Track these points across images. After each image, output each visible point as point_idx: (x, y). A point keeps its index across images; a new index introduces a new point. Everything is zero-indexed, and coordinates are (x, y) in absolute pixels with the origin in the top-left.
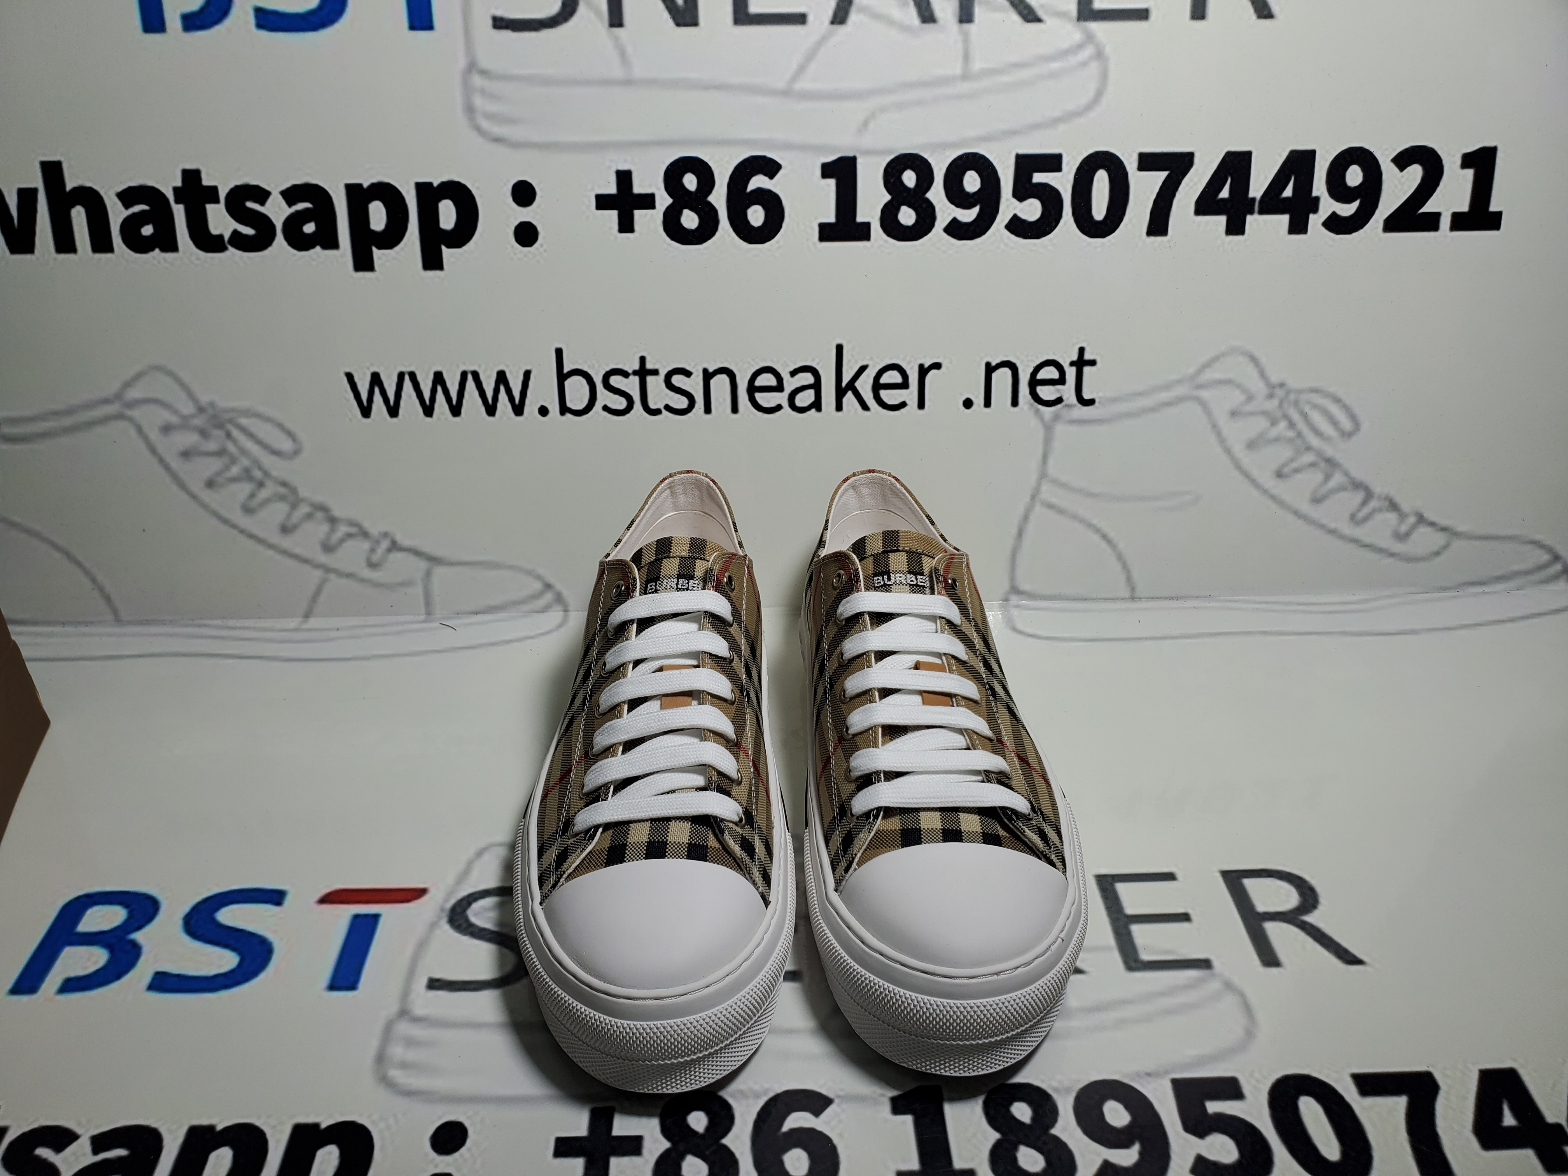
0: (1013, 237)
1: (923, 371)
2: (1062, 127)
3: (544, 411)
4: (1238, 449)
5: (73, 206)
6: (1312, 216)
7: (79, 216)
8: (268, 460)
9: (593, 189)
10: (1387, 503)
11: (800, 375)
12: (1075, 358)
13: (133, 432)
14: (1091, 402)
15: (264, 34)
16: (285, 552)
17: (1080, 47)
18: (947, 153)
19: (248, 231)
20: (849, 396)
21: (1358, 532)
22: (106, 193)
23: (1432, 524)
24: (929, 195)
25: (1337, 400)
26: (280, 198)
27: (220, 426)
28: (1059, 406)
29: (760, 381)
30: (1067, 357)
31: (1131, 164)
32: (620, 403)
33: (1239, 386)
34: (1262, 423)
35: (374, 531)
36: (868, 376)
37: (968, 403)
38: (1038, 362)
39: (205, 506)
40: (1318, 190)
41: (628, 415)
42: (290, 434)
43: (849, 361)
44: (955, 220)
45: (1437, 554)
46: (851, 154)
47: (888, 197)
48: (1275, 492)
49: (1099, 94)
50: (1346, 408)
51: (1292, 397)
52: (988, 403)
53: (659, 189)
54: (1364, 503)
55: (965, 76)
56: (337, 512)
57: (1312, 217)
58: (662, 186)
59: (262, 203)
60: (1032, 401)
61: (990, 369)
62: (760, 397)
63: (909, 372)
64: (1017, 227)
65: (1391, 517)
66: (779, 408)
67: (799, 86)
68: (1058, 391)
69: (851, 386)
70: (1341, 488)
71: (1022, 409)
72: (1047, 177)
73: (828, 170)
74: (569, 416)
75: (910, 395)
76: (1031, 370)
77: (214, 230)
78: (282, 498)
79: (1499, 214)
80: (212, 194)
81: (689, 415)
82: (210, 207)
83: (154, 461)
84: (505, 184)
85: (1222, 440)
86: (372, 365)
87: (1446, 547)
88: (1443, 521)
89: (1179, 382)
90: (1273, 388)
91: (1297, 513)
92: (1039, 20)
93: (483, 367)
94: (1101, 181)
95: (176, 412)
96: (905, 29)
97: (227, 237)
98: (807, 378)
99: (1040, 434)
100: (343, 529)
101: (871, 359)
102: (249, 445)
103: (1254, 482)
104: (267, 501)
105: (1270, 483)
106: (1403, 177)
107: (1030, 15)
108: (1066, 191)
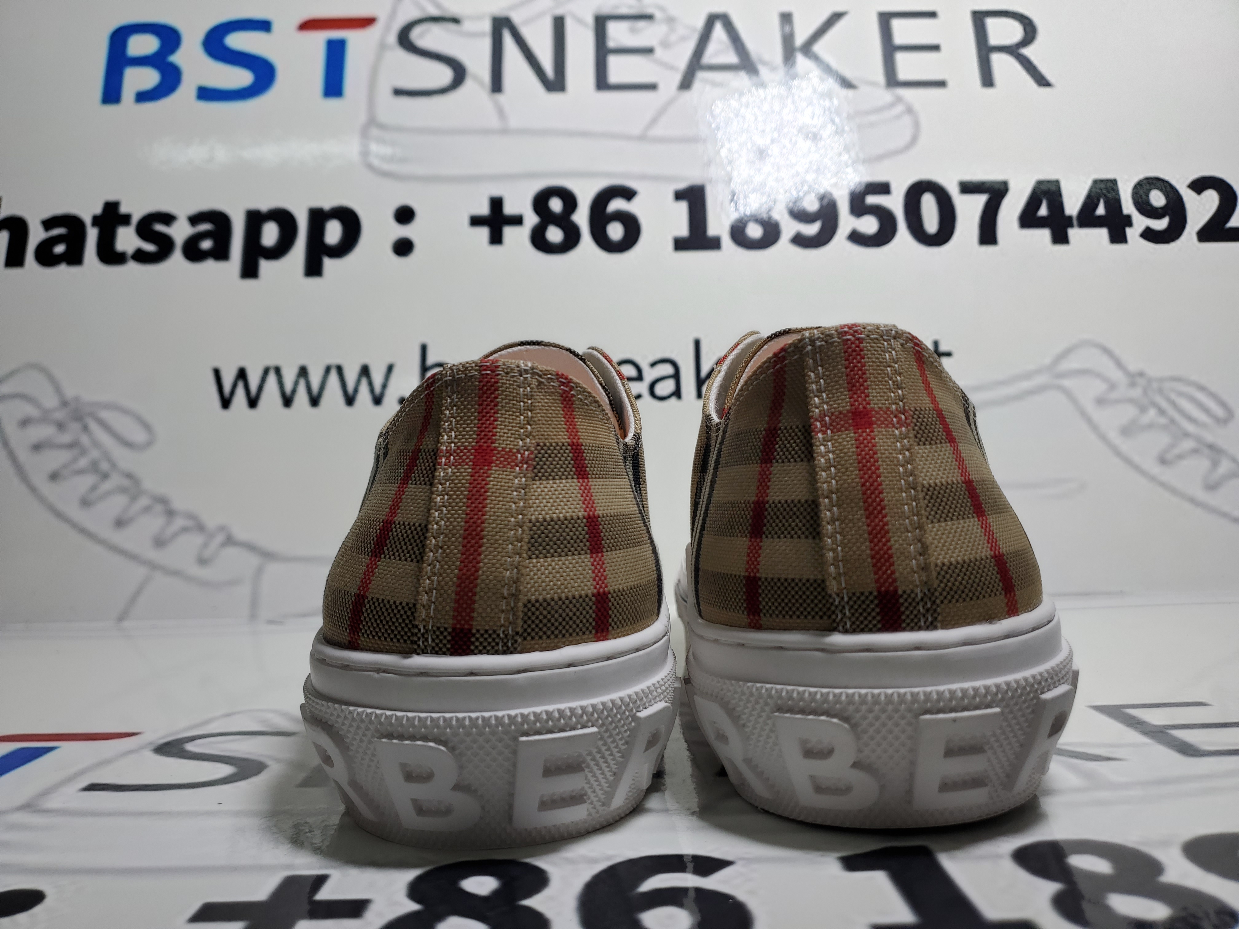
0: (855, 247)
4: (1113, 435)
8: (119, 453)
9: (468, 211)
11: (660, 366)
15: (202, 103)
17: (892, 105)
19: (152, 248)
22: (32, 221)
24: (773, 215)
25: (1202, 388)
26: (186, 221)
27: (79, 419)
31: (953, 190)
33: (1098, 375)
34: (1129, 412)
35: (211, 523)
39: (42, 500)
40: (1127, 209)
42: (147, 427)
43: (707, 354)
44: (799, 233)
46: (699, 183)
47: (736, 216)
48: (1163, 478)
49: (914, 140)
50: (1214, 396)
51: (1155, 385)
53: (527, 211)
56: (178, 504)
57: (1128, 230)
58: (530, 208)
59: (168, 226)
64: (856, 237)
67: (652, 133)
70: (1233, 474)
72: (879, 199)
73: (679, 196)
77: (120, 248)
78: (123, 490)
80: (126, 220)
82: (121, 230)
84: (389, 208)
85: (1094, 425)
86: (240, 361)
89: (1038, 372)
90: (1134, 378)
91: (1193, 501)
92: (854, 87)
93: (348, 362)
94: (929, 203)
95: (38, 406)
97: (130, 253)
98: (668, 369)
100: (179, 523)
102: (104, 437)
103: (1137, 468)
104: (108, 494)
105: (1156, 470)
106: (1202, 199)
107: (845, 84)
108: (898, 210)
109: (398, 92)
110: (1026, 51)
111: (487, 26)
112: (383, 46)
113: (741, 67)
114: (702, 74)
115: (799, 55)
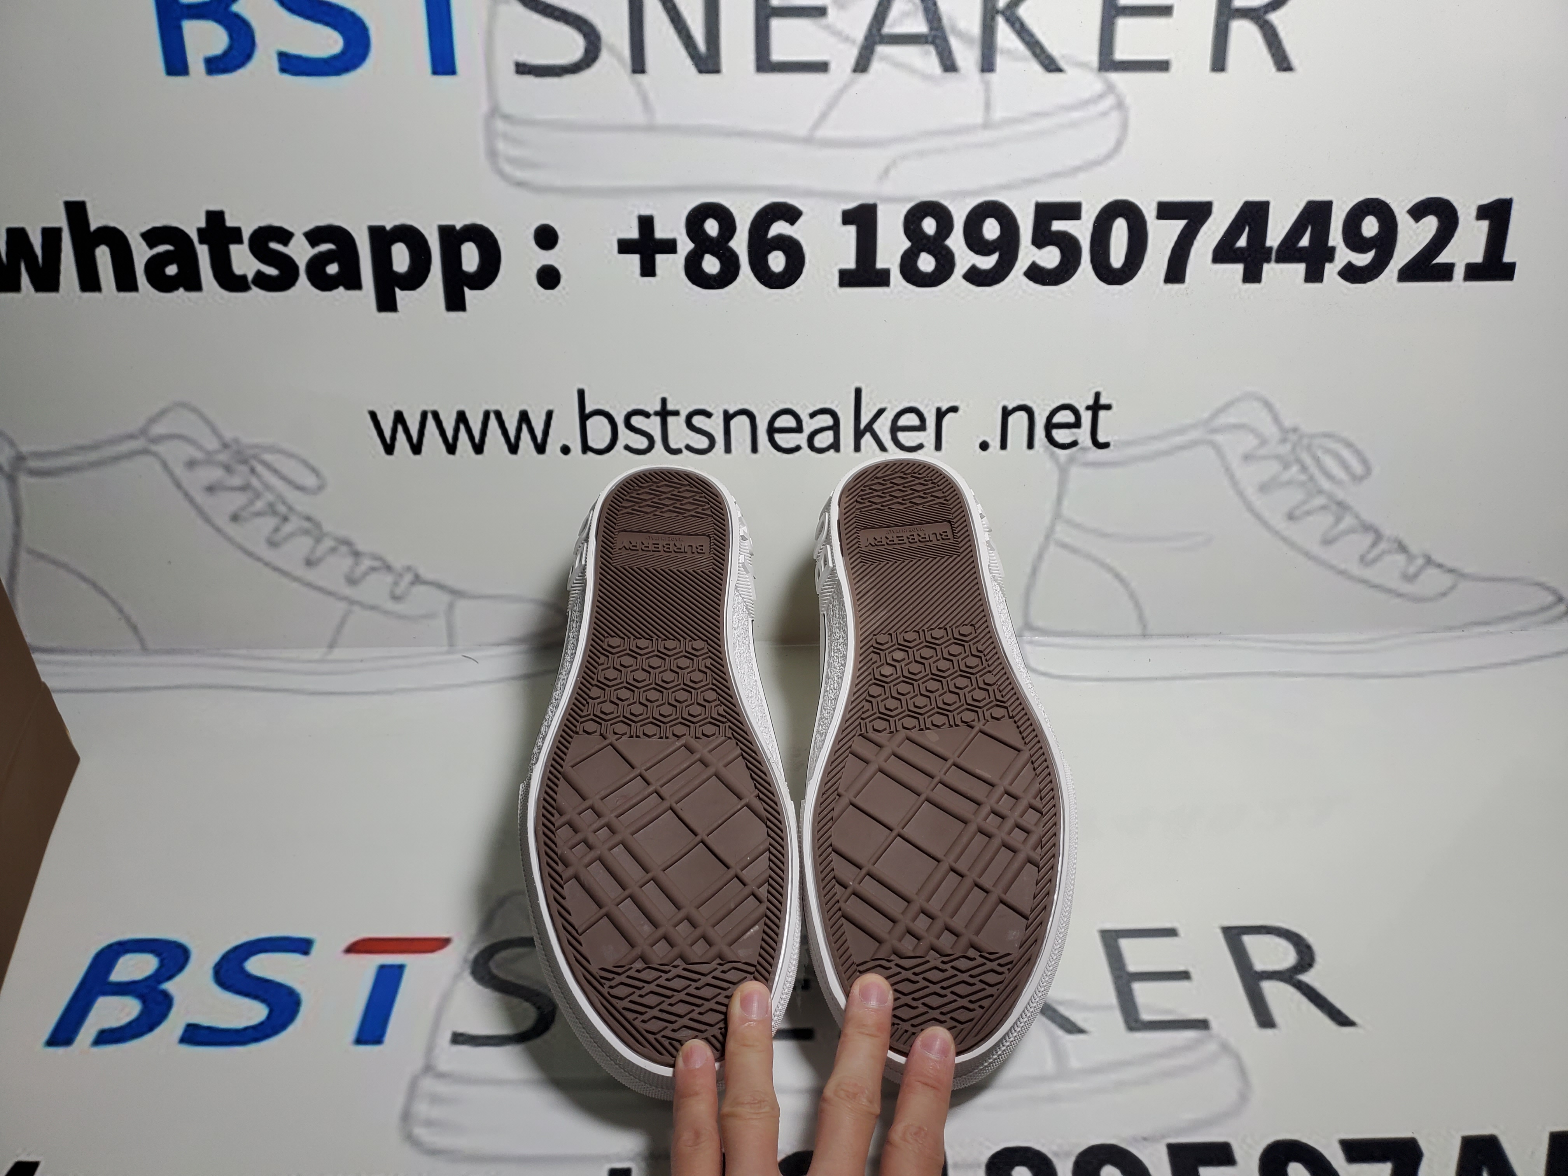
0: (1031, 284)
1: (940, 415)
2: (1082, 176)
3: (566, 450)
4: (1250, 492)
5: (98, 246)
7: (103, 255)
8: (292, 496)
9: (615, 234)
10: (1396, 545)
11: (819, 417)
12: (1091, 402)
13: (158, 467)
14: (1106, 445)
15: (287, 78)
16: (309, 585)
17: (1101, 96)
18: (967, 201)
19: (272, 271)
20: (867, 438)
21: (1367, 573)
22: (130, 233)
23: (1440, 566)
24: (949, 242)
25: (1349, 445)
26: (304, 239)
27: (245, 462)
28: (1074, 449)
29: (780, 423)
30: (1083, 402)
31: (1150, 213)
32: (641, 442)
33: (1253, 431)
34: (1274, 467)
35: (398, 564)
36: (886, 418)
37: (984, 446)
38: (1054, 406)
39: (230, 540)
40: (1334, 240)
41: (649, 454)
42: (314, 470)
43: (868, 404)
44: (974, 267)
45: (1444, 594)
46: (871, 202)
47: (907, 244)
48: (1286, 533)
49: (1119, 144)
50: (1358, 453)
51: (1305, 441)
52: (1004, 445)
53: (681, 234)
54: (1374, 544)
55: (987, 125)
56: (361, 547)
57: (1328, 266)
58: (683, 231)
59: (286, 243)
60: (1048, 444)
61: (1006, 413)
62: (780, 438)
63: (926, 415)
64: (1036, 274)
65: (1400, 559)
66: (798, 448)
67: (821, 133)
68: (1074, 434)
69: (869, 428)
70: (1351, 531)
71: (1038, 451)
72: (1066, 225)
73: (848, 218)
74: (590, 454)
75: (927, 437)
76: (1047, 413)
77: (238, 269)
78: (306, 532)
79: (1513, 265)
80: (235, 235)
81: (710, 454)
82: (234, 248)
83: (180, 496)
84: (528, 228)
85: (1234, 483)
86: (395, 404)
87: (1453, 588)
88: (1450, 563)
89: (1194, 426)
90: (1286, 433)
91: (1307, 555)
92: (1059, 70)
93: (506, 407)
94: (1120, 229)
95: (200, 448)
96: (926, 77)
97: (250, 277)
98: (827, 420)
99: (1055, 476)
100: (367, 563)
101: (890, 402)
102: (274, 481)
103: (1266, 524)
104: (291, 535)
105: (1281, 525)
106: (1418, 228)
107: (1051, 65)
108: (1085, 238)
109: (522, 69)
110: (1273, 17)
113: (930, 39)
114: (882, 50)
115: (1001, 21)
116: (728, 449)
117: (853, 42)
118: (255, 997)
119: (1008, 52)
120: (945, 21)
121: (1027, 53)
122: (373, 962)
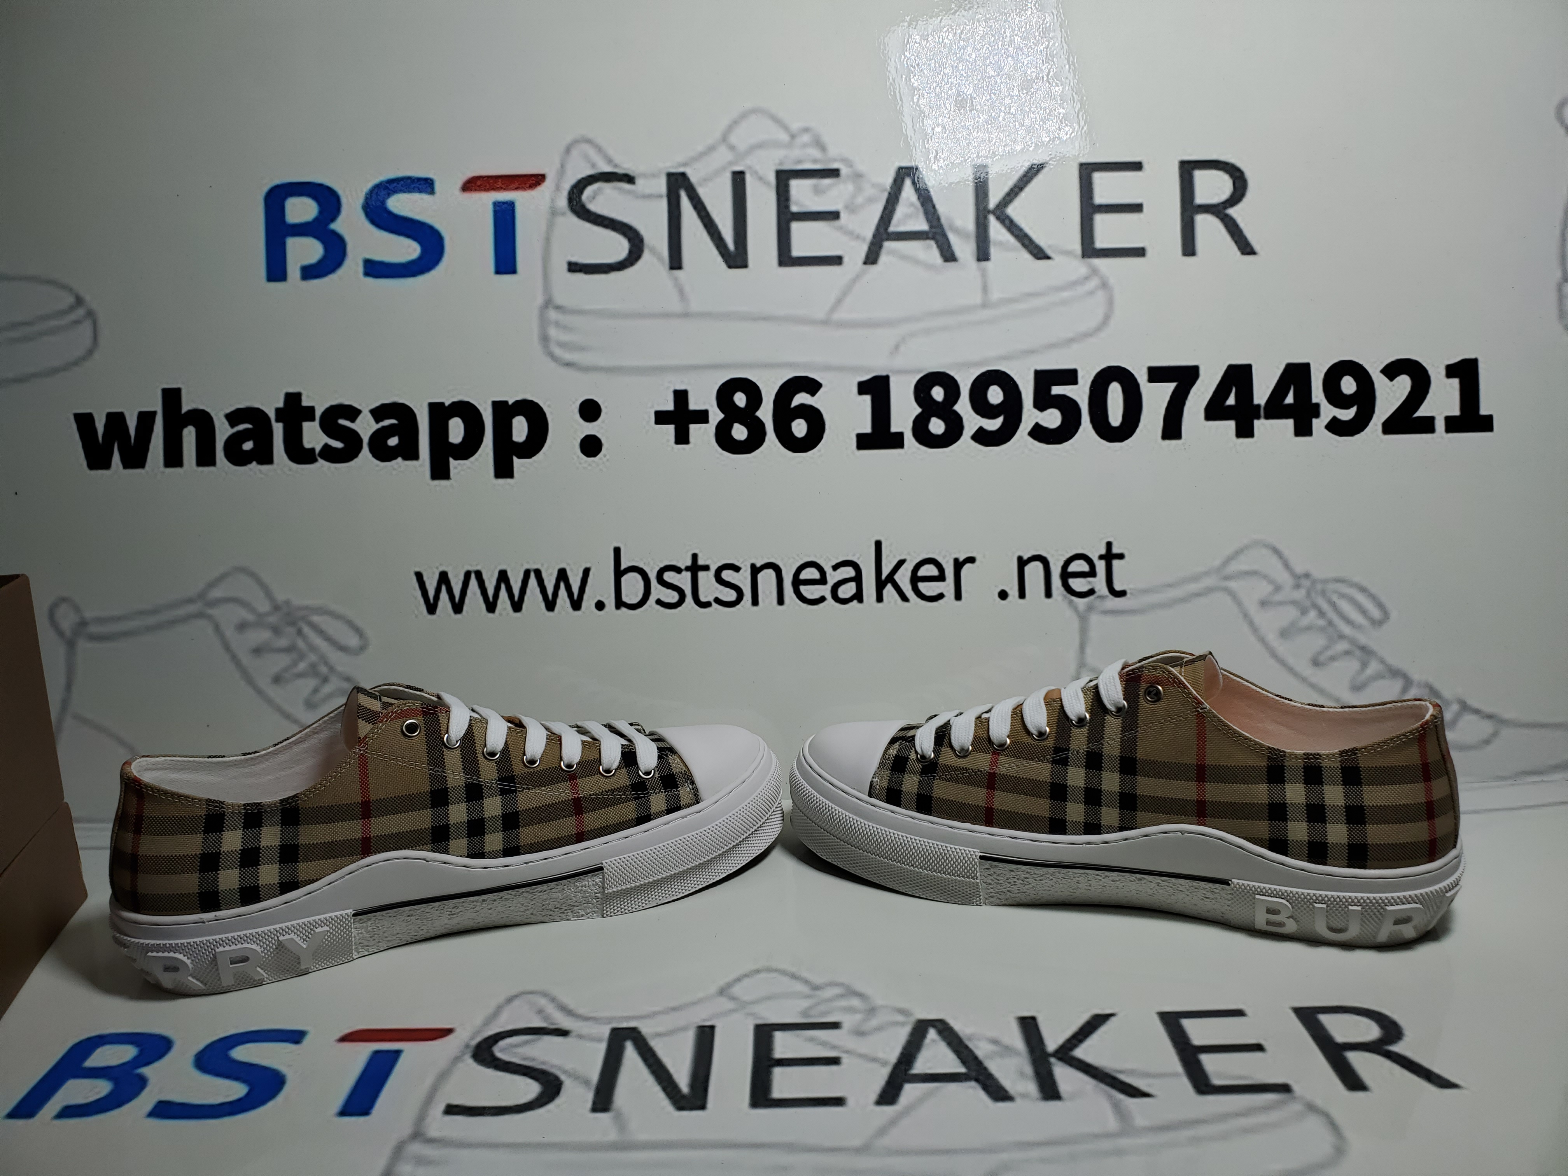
0: (1036, 443)
1: (958, 565)
2: (1075, 347)
3: (600, 606)
4: (1272, 638)
5: (186, 426)
6: (1314, 421)
7: (189, 435)
9: (652, 407)
10: (1427, 691)
11: (842, 569)
12: (1103, 551)
13: (210, 630)
14: (1122, 594)
15: (370, 280)
17: (1087, 278)
18: (972, 371)
19: (337, 444)
20: (889, 589)
22: (216, 415)
23: (1477, 712)
25: (1363, 590)
26: (370, 415)
27: (293, 623)
28: (1092, 598)
29: (805, 575)
30: (1096, 551)
31: (1142, 377)
32: (672, 597)
33: (1265, 577)
34: (1292, 613)
36: (906, 569)
37: (1003, 595)
38: (1068, 556)
39: (269, 701)
40: (1317, 397)
41: (680, 608)
42: (358, 631)
43: (888, 556)
44: (981, 429)
45: (1487, 742)
46: (884, 374)
47: (918, 410)
48: (1313, 680)
49: (1107, 318)
50: (1373, 597)
51: (1319, 587)
52: (1022, 595)
53: (712, 406)
54: (1405, 690)
55: (985, 305)
58: (715, 403)
59: (353, 420)
60: (1065, 593)
61: (1022, 563)
62: (805, 590)
63: (944, 566)
64: (1039, 433)
66: (822, 599)
67: (838, 316)
68: (1089, 583)
69: (891, 578)
70: (1378, 676)
71: (1056, 600)
72: (1065, 389)
73: (863, 388)
74: (624, 610)
75: (947, 587)
76: (1062, 563)
77: (307, 444)
79: (1490, 418)
80: (309, 413)
81: (738, 607)
82: (306, 425)
83: (227, 658)
84: (574, 403)
85: (1254, 629)
86: (441, 565)
87: (1495, 734)
88: (1488, 709)
89: (1207, 574)
90: (1299, 579)
92: (1047, 257)
93: (545, 566)
94: (1115, 393)
95: (252, 610)
96: (929, 267)
97: (318, 449)
98: (848, 572)
99: (1075, 623)
101: (909, 554)
102: (318, 641)
103: (1291, 670)
104: (330, 696)
105: (1308, 671)
106: (1393, 385)
107: (1039, 254)
108: (1083, 401)
109: (574, 267)
110: (1232, 212)
111: (661, 186)
112: (554, 212)
113: (930, 235)
114: (887, 245)
115: (992, 219)
116: (755, 602)
117: (864, 240)
118: (236, 1078)
119: (1000, 244)
120: (943, 221)
121: (1018, 244)
122: (366, 1050)
